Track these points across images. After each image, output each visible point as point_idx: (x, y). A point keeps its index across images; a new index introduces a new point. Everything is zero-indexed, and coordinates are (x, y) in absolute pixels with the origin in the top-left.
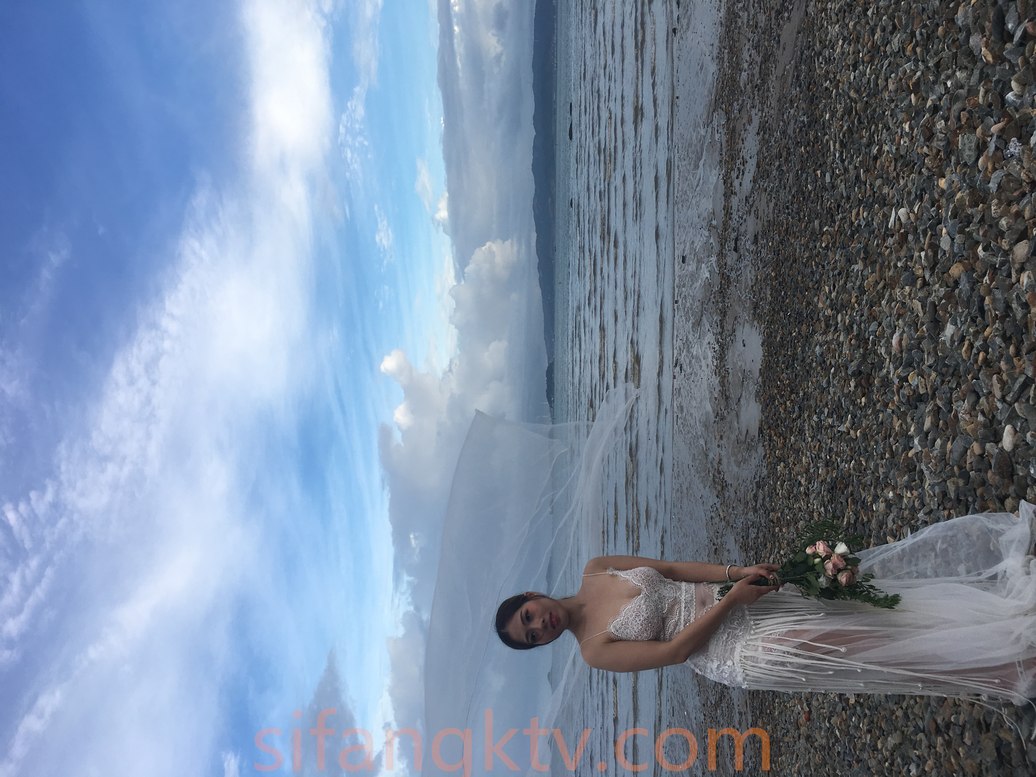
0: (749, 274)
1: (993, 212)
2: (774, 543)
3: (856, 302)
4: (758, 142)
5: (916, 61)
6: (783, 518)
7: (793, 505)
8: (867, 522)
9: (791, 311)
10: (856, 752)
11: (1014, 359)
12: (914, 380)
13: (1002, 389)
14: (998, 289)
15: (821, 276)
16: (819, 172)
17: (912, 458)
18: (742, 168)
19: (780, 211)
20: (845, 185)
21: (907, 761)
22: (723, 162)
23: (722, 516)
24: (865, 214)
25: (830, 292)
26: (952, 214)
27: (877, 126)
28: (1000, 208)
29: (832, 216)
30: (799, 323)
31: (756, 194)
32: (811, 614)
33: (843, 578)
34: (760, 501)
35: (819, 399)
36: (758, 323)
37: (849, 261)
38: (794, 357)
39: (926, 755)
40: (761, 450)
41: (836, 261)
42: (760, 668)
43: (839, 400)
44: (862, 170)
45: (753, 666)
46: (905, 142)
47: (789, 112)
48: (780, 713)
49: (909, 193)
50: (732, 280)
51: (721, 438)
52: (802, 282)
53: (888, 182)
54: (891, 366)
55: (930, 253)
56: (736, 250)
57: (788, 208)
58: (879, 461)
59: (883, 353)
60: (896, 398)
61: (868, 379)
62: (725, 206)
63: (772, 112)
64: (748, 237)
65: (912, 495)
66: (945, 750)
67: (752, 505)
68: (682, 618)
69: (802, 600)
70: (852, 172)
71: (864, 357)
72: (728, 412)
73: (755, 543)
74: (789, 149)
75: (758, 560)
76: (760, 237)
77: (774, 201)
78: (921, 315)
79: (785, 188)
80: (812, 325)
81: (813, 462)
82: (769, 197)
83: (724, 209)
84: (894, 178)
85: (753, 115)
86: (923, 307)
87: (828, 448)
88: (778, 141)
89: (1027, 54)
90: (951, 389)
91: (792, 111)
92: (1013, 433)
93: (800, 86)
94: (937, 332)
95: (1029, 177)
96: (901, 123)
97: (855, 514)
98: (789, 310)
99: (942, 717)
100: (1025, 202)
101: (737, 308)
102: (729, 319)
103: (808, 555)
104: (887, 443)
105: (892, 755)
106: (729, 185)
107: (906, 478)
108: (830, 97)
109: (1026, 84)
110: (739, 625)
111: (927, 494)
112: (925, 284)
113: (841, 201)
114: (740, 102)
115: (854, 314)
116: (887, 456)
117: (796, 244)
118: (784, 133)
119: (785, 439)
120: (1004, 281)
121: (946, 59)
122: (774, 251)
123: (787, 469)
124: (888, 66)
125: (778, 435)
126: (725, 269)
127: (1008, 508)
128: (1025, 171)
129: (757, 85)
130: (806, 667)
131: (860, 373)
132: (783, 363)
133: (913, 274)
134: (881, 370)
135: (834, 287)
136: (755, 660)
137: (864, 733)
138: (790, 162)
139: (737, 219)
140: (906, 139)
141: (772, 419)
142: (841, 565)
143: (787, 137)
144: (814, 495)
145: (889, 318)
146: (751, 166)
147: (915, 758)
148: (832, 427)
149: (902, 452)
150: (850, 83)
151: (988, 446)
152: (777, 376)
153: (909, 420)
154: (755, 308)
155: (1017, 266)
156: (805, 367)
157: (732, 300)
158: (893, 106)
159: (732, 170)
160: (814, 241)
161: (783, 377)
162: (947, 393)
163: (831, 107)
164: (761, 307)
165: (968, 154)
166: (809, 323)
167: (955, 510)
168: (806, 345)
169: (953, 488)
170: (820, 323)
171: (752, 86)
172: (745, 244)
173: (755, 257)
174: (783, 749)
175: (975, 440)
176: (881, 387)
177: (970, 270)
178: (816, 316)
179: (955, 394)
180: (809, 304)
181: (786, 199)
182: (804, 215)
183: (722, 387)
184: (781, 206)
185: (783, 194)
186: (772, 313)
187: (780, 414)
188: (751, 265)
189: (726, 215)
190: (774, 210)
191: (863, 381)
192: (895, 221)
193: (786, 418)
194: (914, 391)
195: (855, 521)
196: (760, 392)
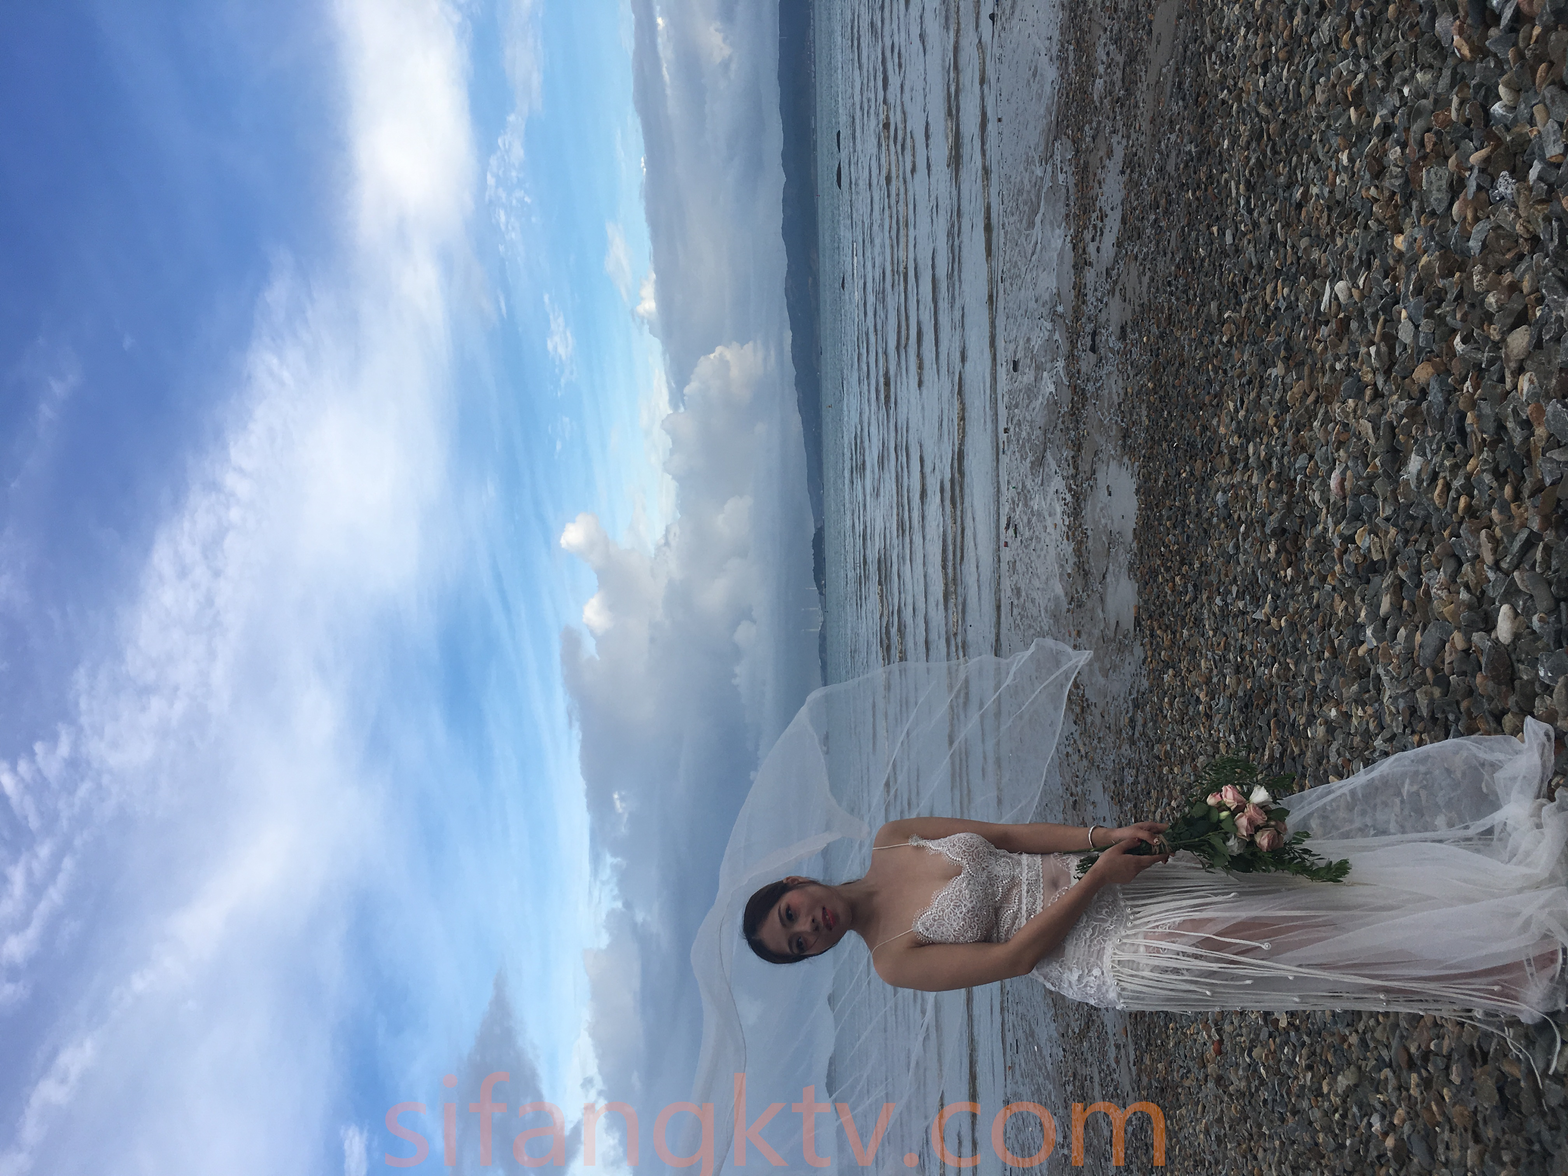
0: (1114, 386)
1: (1475, 284)
2: (1162, 790)
3: (1275, 425)
4: (1122, 186)
5: (1357, 57)
6: (1175, 753)
7: (1189, 733)
8: (1299, 755)
9: (1179, 440)
10: (1290, 1099)
11: (1512, 506)
12: (1363, 540)
13: (1495, 551)
14: (1485, 400)
15: (1222, 387)
16: (1215, 229)
17: (1364, 657)
18: (1100, 224)
19: (1158, 289)
20: (1255, 247)
21: (1366, 1111)
22: (1071, 217)
23: (1083, 752)
24: (1286, 291)
25: (1237, 411)
26: (1414, 288)
27: (1300, 157)
28: (1485, 278)
29: (1237, 295)
30: (1191, 458)
31: (1121, 263)
32: (1216, 895)
33: (1263, 840)
35: (1223, 572)
36: (1130, 459)
37: (1264, 363)
38: (1184, 510)
39: (1394, 1100)
40: (1138, 651)
41: (1243, 363)
42: (1143, 978)
44: (1279, 224)
45: (1132, 976)
46: (1343, 181)
47: (1169, 138)
48: (1177, 1044)
49: (1351, 258)
50: (1088, 395)
51: (1079, 634)
52: (1195, 396)
53: (1318, 241)
54: (1330, 520)
55: (1384, 349)
56: (1093, 349)
57: (1169, 284)
58: (1314, 664)
59: (1317, 501)
60: (1337, 568)
61: (1296, 541)
62: (1075, 283)
63: (1142, 138)
64: (1111, 329)
65: (1365, 712)
66: (1422, 1093)
67: (1127, 734)
68: (1024, 908)
69: (1203, 873)
70: (1265, 229)
71: (1289, 507)
72: (1088, 595)
73: (1132, 791)
74: (1170, 195)
75: (1138, 816)
76: (1129, 330)
77: (1148, 274)
78: (1372, 441)
79: (1165, 254)
80: (1210, 461)
81: (1216, 668)
82: (1141, 268)
83: (1074, 288)
84: (1327, 235)
85: (1115, 145)
86: (1376, 429)
87: (1238, 646)
88: (1153, 183)
89: (1521, 44)
90: (1419, 552)
91: (1173, 137)
92: (1512, 617)
93: (1184, 99)
94: (1396, 468)
95: (1528, 231)
96: (1337, 152)
97: (1280, 744)
98: (1175, 439)
99: (1416, 1044)
100: (1523, 267)
101: (1097, 437)
102: (1086, 454)
103: (1210, 807)
104: (1326, 636)
105: (1344, 1101)
106: (1081, 251)
107: (1355, 687)
108: (1230, 115)
109: (1520, 90)
110: (1110, 914)
111: (1387, 711)
112: (1378, 395)
113: (1249, 272)
114: (1094, 124)
115: (1273, 443)
116: (1327, 654)
117: (1184, 339)
118: (1161, 170)
119: (1174, 633)
120: (1495, 387)
121: (1401, 54)
122: (1151, 350)
123: (1178, 679)
124: (1315, 66)
125: (1164, 627)
126: (1078, 379)
127: (1506, 730)
128: (1521, 221)
129: (1119, 98)
130: (1212, 974)
131: (1284, 531)
132: (1169, 519)
133: (1360, 380)
134: (1315, 524)
135: (1242, 402)
136: (1135, 966)
137: (1302, 1070)
138: (1172, 214)
139: (1095, 303)
140: (1344, 176)
141: (1154, 604)
142: (1261, 819)
143: (1167, 177)
144: (1219, 716)
145: (1325, 448)
146: (1113, 223)
147: (1378, 1106)
148: (1244, 613)
149: (1349, 649)
150: (1258, 93)
151: (1476, 637)
152: (1161, 539)
153: (1357, 600)
154: (1124, 437)
155: (1513, 365)
157: (1089, 426)
158: (1323, 126)
159: (1085, 228)
160: (1211, 334)
162: (1414, 558)
163: (1230, 130)
164: (1133, 435)
165: (1437, 197)
166: (1206, 457)
167: (1429, 733)
168: (1201, 491)
169: (1426, 701)
170: (1222, 457)
171: (1112, 99)
172: (1107, 340)
173: (1123, 360)
174: (1182, 1097)
175: (1456, 628)
176: (1316, 551)
177: (1443, 372)
178: (1216, 446)
179: (1425, 559)
180: (1205, 428)
181: (1167, 271)
182: (1195, 294)
183: (1079, 557)
184: (1160, 282)
185: (1163, 263)
186: (1150, 443)
187: (1165, 597)
188: (1116, 372)
189: (1077, 297)
190: (1149, 287)
191: (1288, 544)
192: (1330, 301)
193: (1175, 602)
194: (1365, 557)
195: (1282, 755)
196: (1135, 563)
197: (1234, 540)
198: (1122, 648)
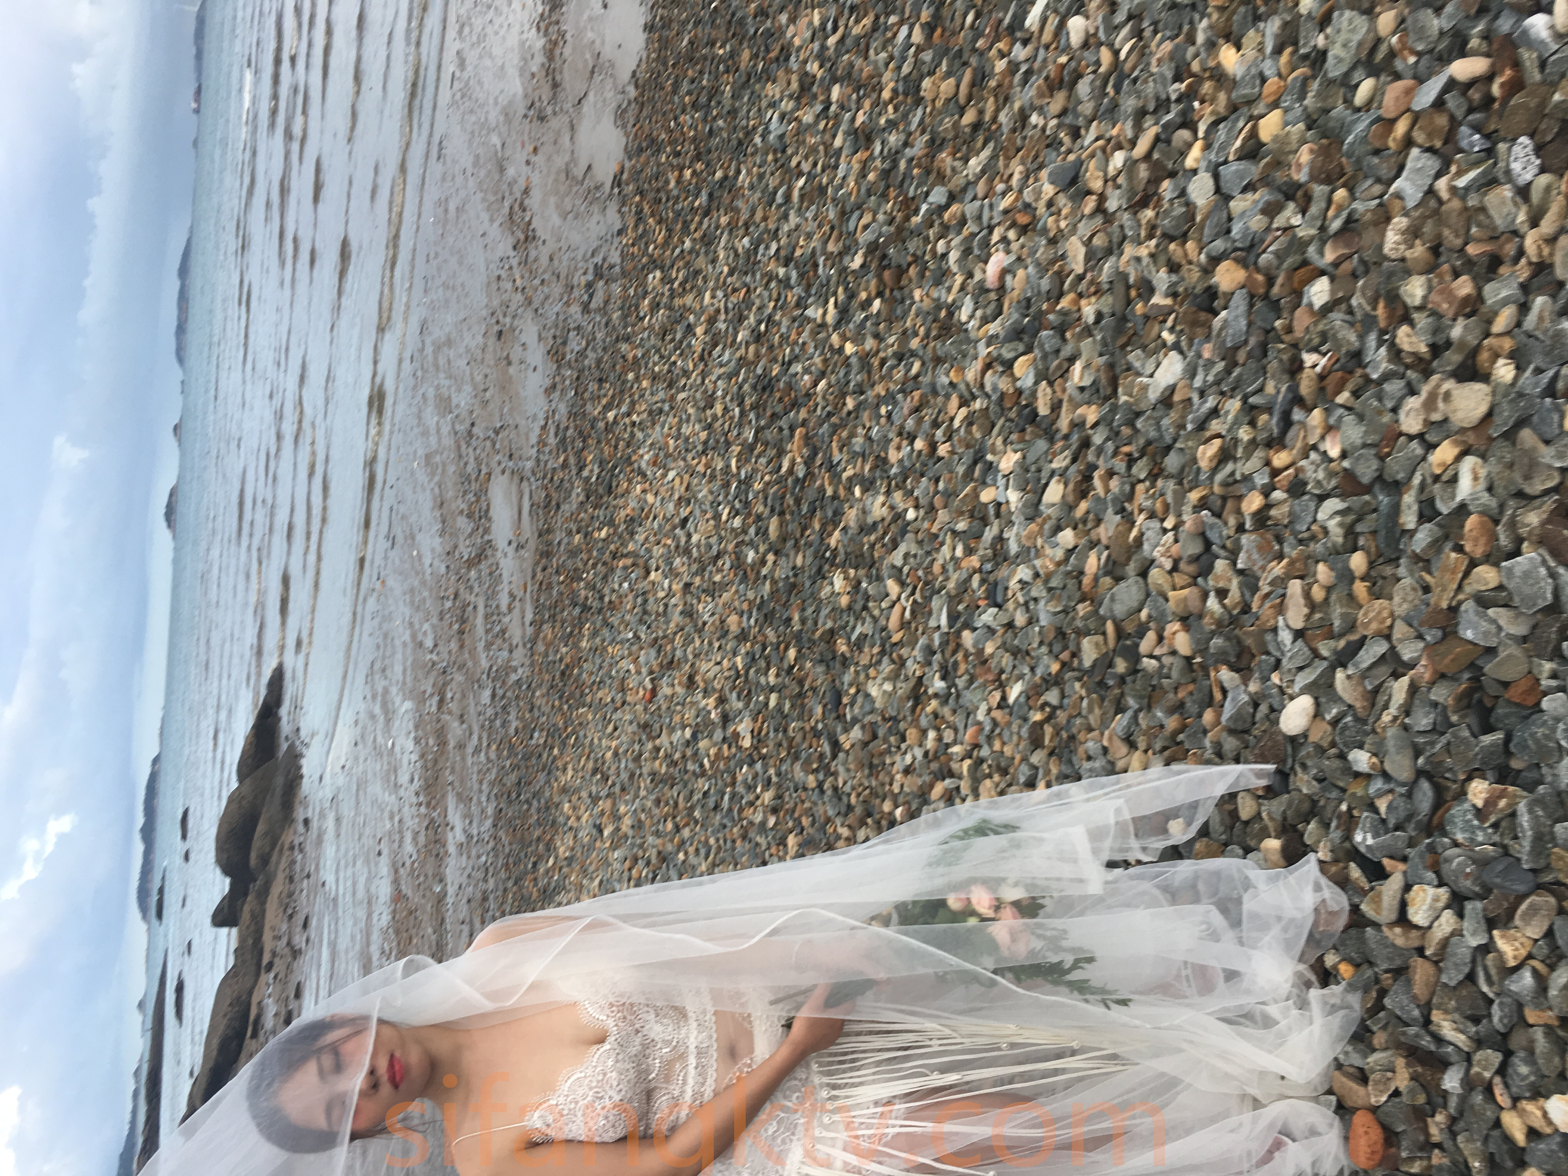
17: (986, 504)
25: (823, 29)
30: (733, 37)
34: (598, 299)
35: (759, 212)
38: (713, 96)
43: (814, 252)
61: (899, 277)
68: (689, 1089)
71: (898, 230)
73: (577, 361)
80: (764, 59)
125: (657, 217)
132: (689, 93)
134: (935, 283)
137: (763, 805)
141: (650, 182)
144: (720, 371)
152: (672, 111)
156: (736, 130)
161: (685, 121)
191: (887, 274)
192: (1044, 20)
193: (678, 197)
194: (1019, 392)
195: (805, 477)
196: (625, 111)
197: (784, 188)
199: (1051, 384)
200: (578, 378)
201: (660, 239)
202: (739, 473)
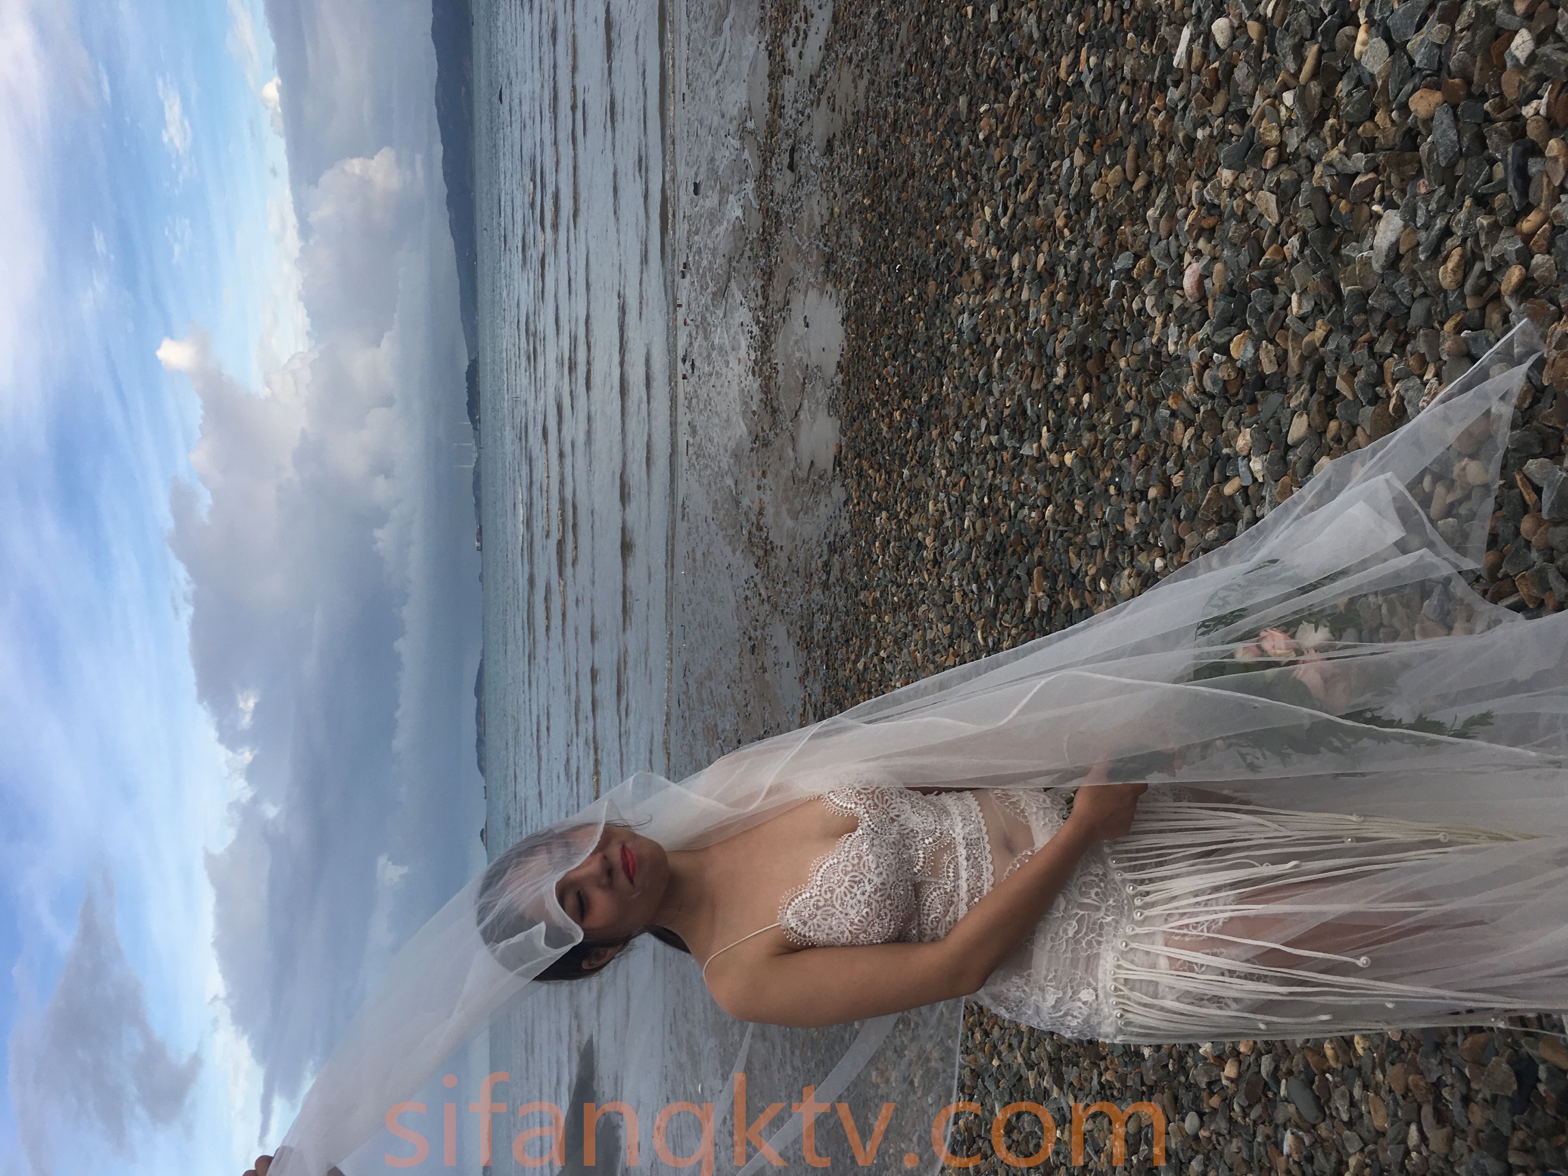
2: (867, 638)
3: (1066, 226)
6: (885, 601)
7: (906, 579)
9: (903, 260)
12: (1246, 348)
15: (972, 194)
17: (1231, 497)
18: (803, 26)
19: (880, 92)
22: (767, 22)
24: (1093, 60)
25: (995, 218)
29: (1001, 83)
30: (919, 280)
31: (830, 69)
34: (835, 572)
35: (966, 404)
36: (835, 286)
37: (1048, 156)
38: (910, 337)
40: (838, 493)
42: (1163, 1009)
43: (1020, 402)
50: (783, 219)
52: (929, 210)
54: (1173, 329)
56: (791, 167)
57: (896, 84)
58: (1124, 505)
59: (1149, 308)
60: (1188, 388)
61: (1102, 360)
62: (770, 95)
64: (813, 144)
67: (820, 578)
68: (963, 885)
71: (1093, 321)
72: (776, 434)
73: (824, 638)
75: (830, 663)
76: (837, 143)
77: (867, 76)
78: (1272, 220)
79: (892, 50)
80: (948, 282)
81: (950, 510)
82: (857, 71)
83: (769, 100)
86: (1285, 201)
87: (986, 485)
90: (1379, 355)
97: (1048, 596)
98: (899, 261)
101: (793, 265)
104: (1155, 471)
106: (778, 58)
107: (1210, 533)
112: (1289, 156)
115: (1061, 248)
116: (1152, 493)
117: (915, 146)
119: (889, 473)
122: (869, 163)
123: (893, 522)
125: (876, 467)
126: (772, 201)
131: (1085, 348)
132: (888, 348)
134: (1139, 338)
135: (1006, 208)
136: (1151, 989)
139: (794, 116)
141: (865, 441)
144: (953, 563)
145: (1165, 242)
146: (821, 23)
148: (996, 449)
149: (1206, 485)
152: (875, 371)
153: (1228, 425)
154: (828, 262)
156: (932, 354)
157: (783, 253)
159: (784, 32)
160: (956, 134)
161: (888, 373)
164: (839, 261)
166: (942, 277)
168: (934, 315)
170: (970, 274)
172: (808, 157)
173: (829, 178)
176: (1140, 370)
177: (1468, 96)
178: (961, 263)
179: (1395, 364)
180: (942, 245)
181: (894, 70)
182: (934, 93)
183: (766, 393)
184: (883, 84)
185: (888, 61)
186: (864, 267)
187: (880, 433)
188: (819, 192)
189: (772, 110)
190: (868, 91)
191: (1090, 364)
192: (1189, 53)
193: (892, 440)
194: (1241, 371)
195: (1050, 608)
196: (837, 398)
197: (984, 368)
198: (815, 490)
199: (1271, 341)
200: (827, 653)
201: (881, 484)
202: (987, 645)
